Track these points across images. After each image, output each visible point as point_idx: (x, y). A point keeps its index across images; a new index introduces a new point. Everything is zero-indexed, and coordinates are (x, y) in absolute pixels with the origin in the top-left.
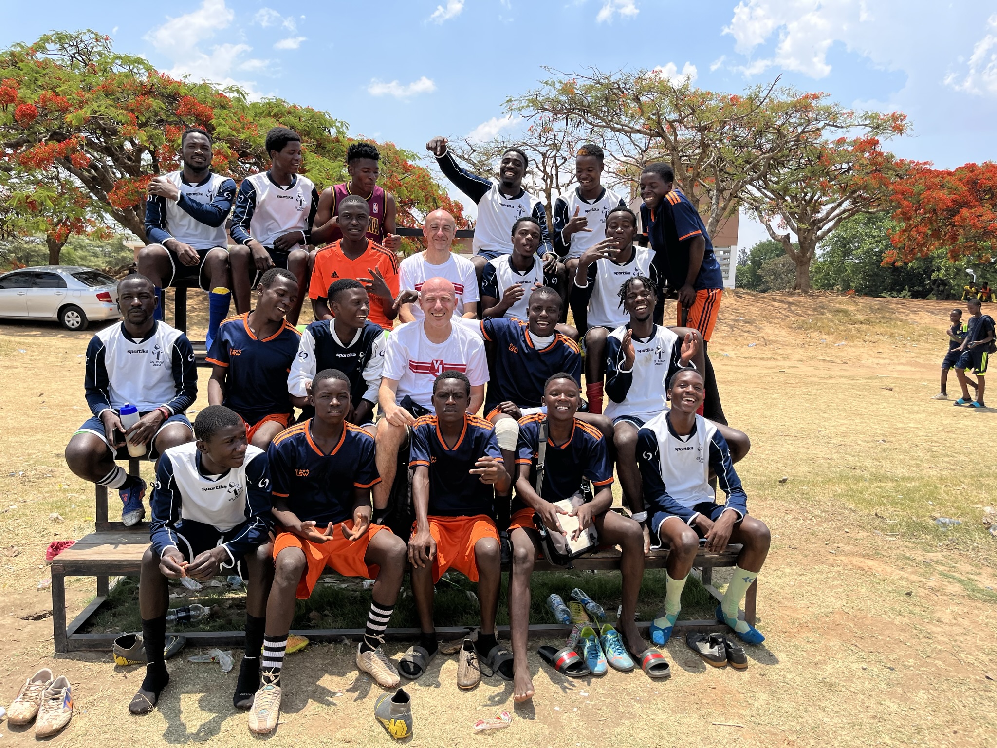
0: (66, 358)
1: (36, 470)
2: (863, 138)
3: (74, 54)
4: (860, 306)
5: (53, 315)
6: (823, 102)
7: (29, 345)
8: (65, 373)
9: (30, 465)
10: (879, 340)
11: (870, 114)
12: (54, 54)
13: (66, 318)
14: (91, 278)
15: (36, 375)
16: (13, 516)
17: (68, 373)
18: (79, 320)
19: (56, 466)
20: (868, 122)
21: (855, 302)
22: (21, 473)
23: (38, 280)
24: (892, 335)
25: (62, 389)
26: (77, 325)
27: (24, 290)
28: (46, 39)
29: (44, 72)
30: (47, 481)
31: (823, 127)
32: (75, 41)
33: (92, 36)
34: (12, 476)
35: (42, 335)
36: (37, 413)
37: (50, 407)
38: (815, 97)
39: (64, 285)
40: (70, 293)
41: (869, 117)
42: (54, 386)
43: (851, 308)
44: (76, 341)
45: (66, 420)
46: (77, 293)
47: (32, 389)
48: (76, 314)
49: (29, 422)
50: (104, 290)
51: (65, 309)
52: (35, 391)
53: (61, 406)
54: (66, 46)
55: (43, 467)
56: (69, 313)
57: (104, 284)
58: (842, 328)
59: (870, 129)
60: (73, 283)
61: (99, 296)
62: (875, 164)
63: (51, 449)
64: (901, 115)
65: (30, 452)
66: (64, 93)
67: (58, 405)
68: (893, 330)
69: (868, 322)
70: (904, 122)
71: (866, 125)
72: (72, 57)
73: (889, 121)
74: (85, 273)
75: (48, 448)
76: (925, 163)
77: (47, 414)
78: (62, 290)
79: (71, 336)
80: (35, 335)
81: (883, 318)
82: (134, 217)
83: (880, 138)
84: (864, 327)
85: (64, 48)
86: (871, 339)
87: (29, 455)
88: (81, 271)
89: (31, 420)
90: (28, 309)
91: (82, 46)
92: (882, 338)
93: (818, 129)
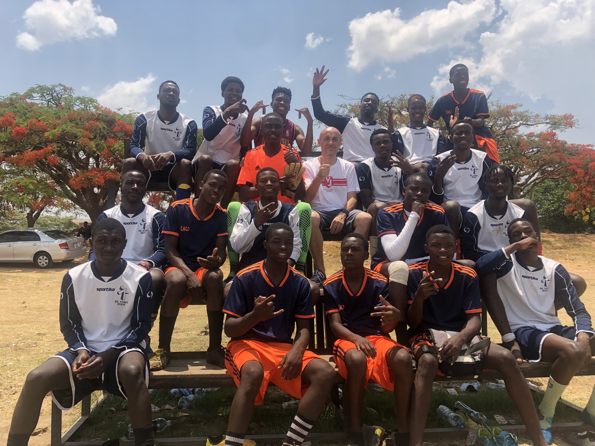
0: (39, 283)
1: (24, 343)
2: (545, 132)
3: (50, 99)
4: (557, 238)
5: (30, 259)
6: (519, 110)
7: (14, 277)
8: (39, 291)
9: (20, 340)
10: (576, 258)
11: (549, 116)
12: (37, 99)
13: (39, 261)
14: (55, 234)
15: (19, 293)
16: (11, 368)
17: (41, 292)
18: (47, 261)
19: (38, 340)
20: (548, 121)
21: (553, 236)
22: (14, 345)
23: (21, 237)
24: (584, 255)
25: (38, 299)
26: (45, 265)
27: (12, 243)
28: (32, 90)
29: (31, 109)
30: (33, 348)
31: (519, 126)
32: (51, 91)
33: (62, 88)
34: (7, 346)
35: (22, 272)
36: (22, 313)
37: (30, 309)
38: (513, 107)
39: (39, 239)
40: (42, 244)
41: (550, 119)
42: (32, 298)
43: (551, 239)
44: (45, 274)
45: (42, 316)
46: (47, 244)
47: (17, 300)
48: (45, 257)
49: (16, 318)
50: (64, 241)
51: (38, 254)
52: (20, 301)
53: (38, 308)
54: (45, 94)
55: (29, 341)
56: (41, 257)
57: (64, 238)
58: (548, 252)
59: (550, 125)
60: (44, 238)
61: (61, 245)
62: (556, 147)
63: (33, 331)
64: (570, 116)
65: (19, 333)
66: (44, 120)
67: (35, 308)
68: (584, 252)
69: (564, 247)
70: (573, 120)
71: (547, 123)
72: (49, 101)
73: (562, 120)
74: (52, 231)
75: (31, 331)
76: (589, 146)
77: (29, 313)
78: (37, 243)
79: (41, 272)
80: (18, 272)
81: (574, 245)
82: (82, 199)
83: (557, 131)
84: (563, 250)
85: (43, 96)
86: (570, 258)
87: (18, 335)
88: (49, 230)
89: (17, 316)
90: (14, 255)
91: (55, 94)
92: (577, 257)
93: (516, 127)
